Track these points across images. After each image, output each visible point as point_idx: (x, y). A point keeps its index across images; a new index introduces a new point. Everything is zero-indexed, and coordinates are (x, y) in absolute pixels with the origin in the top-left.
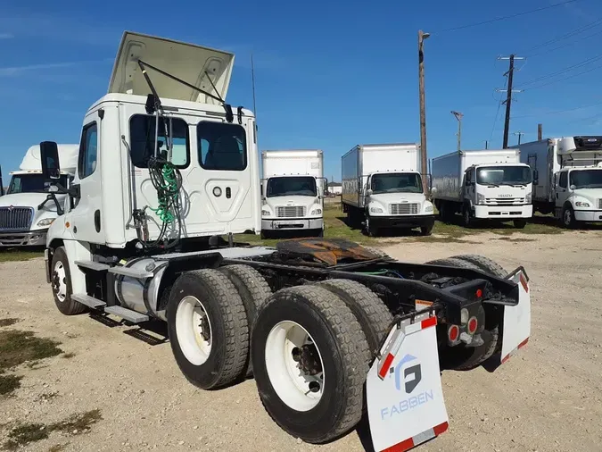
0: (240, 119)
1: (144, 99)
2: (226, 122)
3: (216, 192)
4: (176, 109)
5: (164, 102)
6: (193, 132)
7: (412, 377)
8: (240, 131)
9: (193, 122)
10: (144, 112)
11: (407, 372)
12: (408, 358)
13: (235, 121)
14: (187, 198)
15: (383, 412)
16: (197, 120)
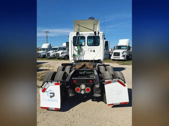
0: (98, 34)
1: (76, 33)
2: (95, 35)
3: (91, 51)
4: (83, 34)
5: (80, 33)
6: (86, 39)
7: (52, 95)
8: (98, 37)
9: (86, 37)
10: (76, 35)
11: (51, 93)
12: (50, 90)
13: (97, 35)
14: (84, 52)
15: (44, 100)
16: (87, 36)
